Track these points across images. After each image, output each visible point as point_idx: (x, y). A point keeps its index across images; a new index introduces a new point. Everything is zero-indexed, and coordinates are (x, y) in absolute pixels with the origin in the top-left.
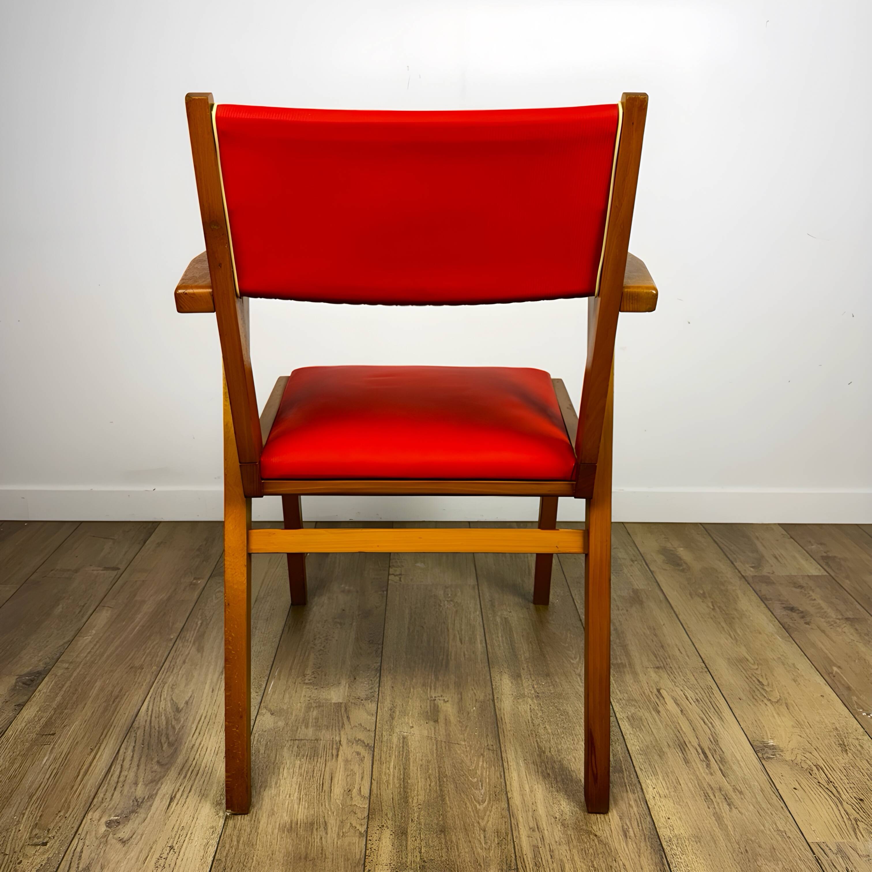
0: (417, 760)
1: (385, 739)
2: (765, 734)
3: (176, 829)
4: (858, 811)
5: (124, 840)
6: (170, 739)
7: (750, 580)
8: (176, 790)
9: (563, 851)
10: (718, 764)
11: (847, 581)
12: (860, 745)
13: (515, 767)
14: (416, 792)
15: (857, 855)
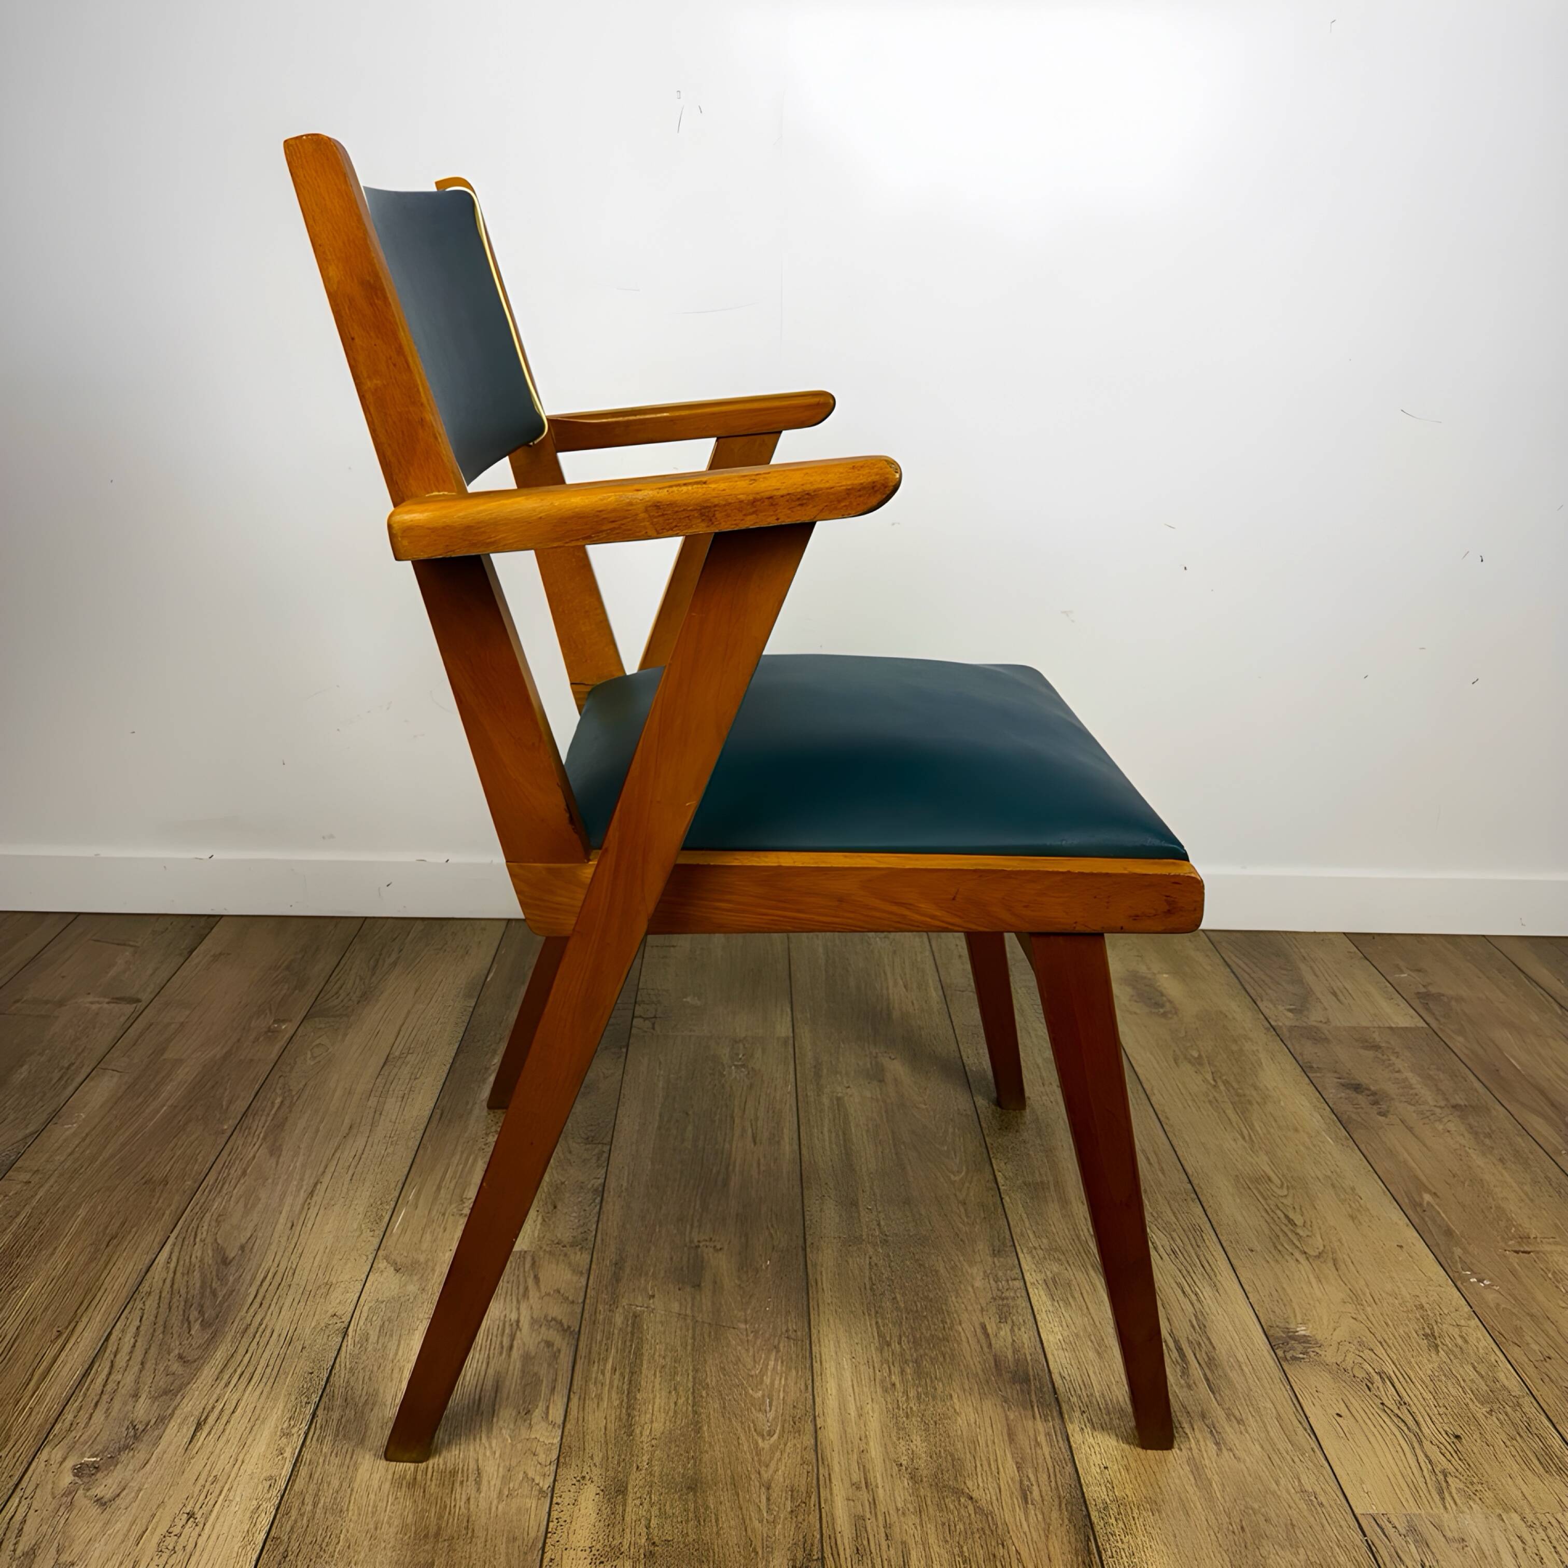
0: (656, 1357)
1: (601, 1318)
2: (1292, 1315)
3: (201, 1481)
4: (1449, 1457)
5: (103, 1501)
6: (206, 1316)
7: (1285, 1033)
8: (209, 1407)
9: (908, 1527)
10: (1202, 1368)
11: (1461, 1039)
12: (1461, 1337)
13: (833, 1370)
14: (648, 1416)
15: (1443, 1539)
